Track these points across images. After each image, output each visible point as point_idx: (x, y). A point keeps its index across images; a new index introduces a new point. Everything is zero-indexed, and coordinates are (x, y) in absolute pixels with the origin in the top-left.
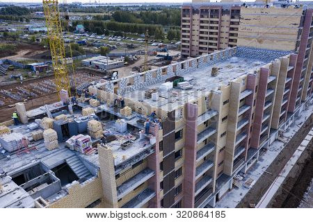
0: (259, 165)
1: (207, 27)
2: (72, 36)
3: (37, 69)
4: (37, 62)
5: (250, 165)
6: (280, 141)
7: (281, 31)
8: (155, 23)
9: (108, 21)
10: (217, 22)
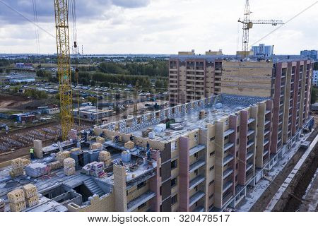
0: (247, 201)
1: (193, 78)
2: (57, 87)
3: (23, 119)
4: (22, 112)
5: (239, 201)
6: (266, 179)
7: (257, 81)
8: (142, 74)
9: (93, 73)
10: (203, 73)
